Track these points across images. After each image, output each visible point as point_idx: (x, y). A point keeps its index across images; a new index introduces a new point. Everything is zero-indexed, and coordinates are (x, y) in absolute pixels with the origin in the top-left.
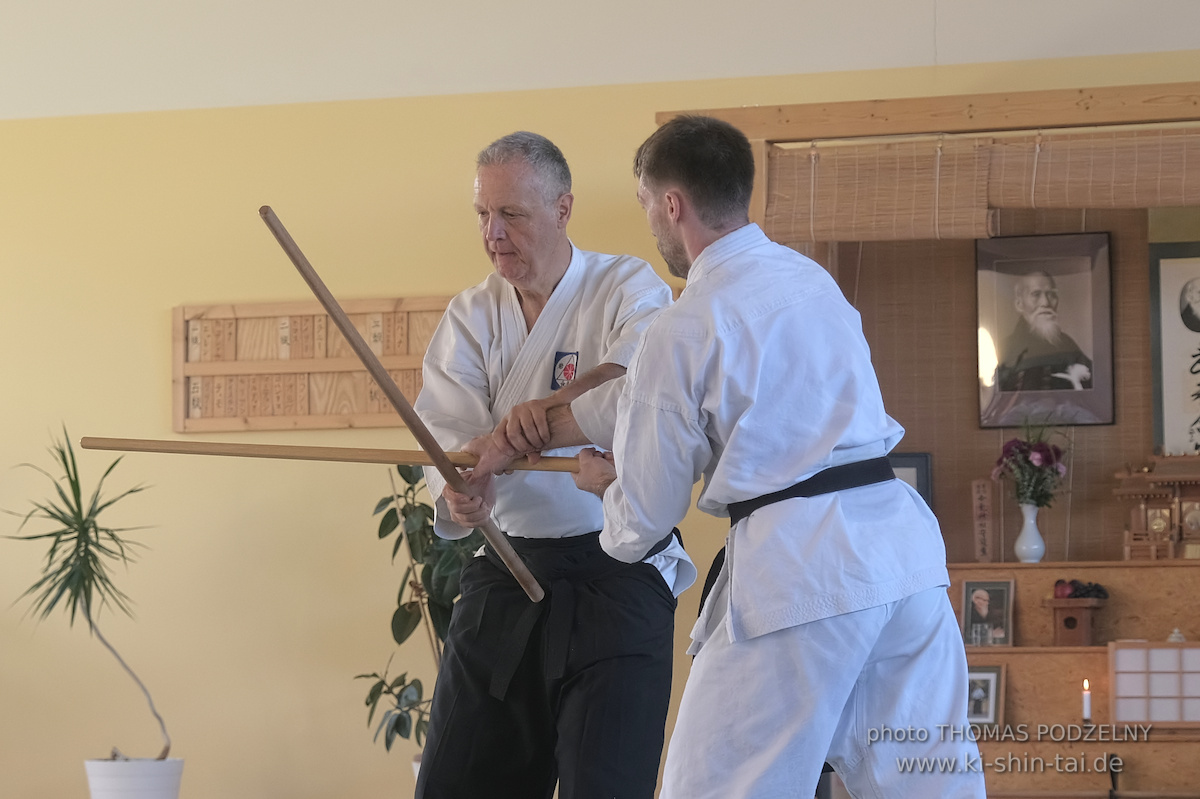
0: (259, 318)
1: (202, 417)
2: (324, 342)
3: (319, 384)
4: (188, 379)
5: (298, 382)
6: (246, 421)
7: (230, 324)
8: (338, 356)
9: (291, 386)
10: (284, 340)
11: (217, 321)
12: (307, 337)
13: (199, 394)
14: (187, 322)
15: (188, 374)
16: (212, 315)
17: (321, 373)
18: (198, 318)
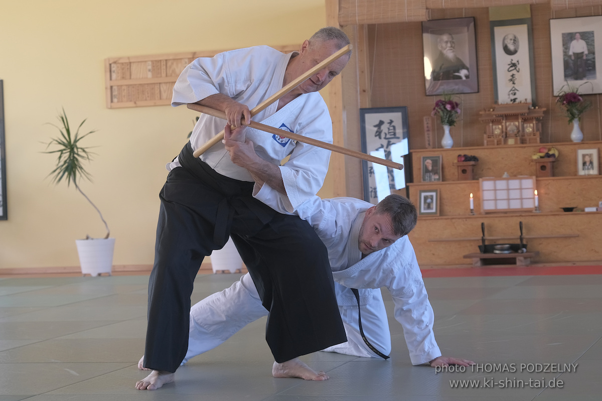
0: (139, 62)
2: (165, 71)
3: (164, 87)
4: (111, 87)
5: (156, 86)
7: (128, 65)
8: (171, 76)
9: (153, 89)
10: (149, 70)
11: (122, 64)
12: (158, 69)
13: (116, 93)
14: (110, 65)
15: (111, 85)
16: (121, 61)
17: (165, 83)
18: (115, 63)
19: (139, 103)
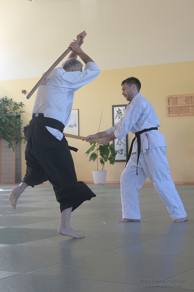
0: (180, 97)
1: (172, 114)
2: (191, 101)
3: (190, 108)
4: (169, 108)
5: (187, 108)
6: (178, 114)
7: (176, 98)
9: (186, 108)
10: (184, 101)
11: (174, 98)
12: (188, 100)
13: (171, 110)
14: (169, 98)
15: (169, 107)
16: (173, 97)
17: (190, 106)
18: (171, 98)
19: (180, 114)
